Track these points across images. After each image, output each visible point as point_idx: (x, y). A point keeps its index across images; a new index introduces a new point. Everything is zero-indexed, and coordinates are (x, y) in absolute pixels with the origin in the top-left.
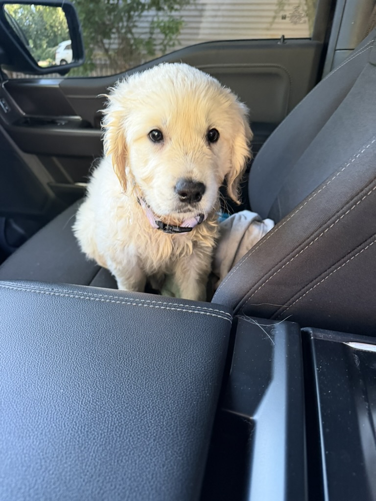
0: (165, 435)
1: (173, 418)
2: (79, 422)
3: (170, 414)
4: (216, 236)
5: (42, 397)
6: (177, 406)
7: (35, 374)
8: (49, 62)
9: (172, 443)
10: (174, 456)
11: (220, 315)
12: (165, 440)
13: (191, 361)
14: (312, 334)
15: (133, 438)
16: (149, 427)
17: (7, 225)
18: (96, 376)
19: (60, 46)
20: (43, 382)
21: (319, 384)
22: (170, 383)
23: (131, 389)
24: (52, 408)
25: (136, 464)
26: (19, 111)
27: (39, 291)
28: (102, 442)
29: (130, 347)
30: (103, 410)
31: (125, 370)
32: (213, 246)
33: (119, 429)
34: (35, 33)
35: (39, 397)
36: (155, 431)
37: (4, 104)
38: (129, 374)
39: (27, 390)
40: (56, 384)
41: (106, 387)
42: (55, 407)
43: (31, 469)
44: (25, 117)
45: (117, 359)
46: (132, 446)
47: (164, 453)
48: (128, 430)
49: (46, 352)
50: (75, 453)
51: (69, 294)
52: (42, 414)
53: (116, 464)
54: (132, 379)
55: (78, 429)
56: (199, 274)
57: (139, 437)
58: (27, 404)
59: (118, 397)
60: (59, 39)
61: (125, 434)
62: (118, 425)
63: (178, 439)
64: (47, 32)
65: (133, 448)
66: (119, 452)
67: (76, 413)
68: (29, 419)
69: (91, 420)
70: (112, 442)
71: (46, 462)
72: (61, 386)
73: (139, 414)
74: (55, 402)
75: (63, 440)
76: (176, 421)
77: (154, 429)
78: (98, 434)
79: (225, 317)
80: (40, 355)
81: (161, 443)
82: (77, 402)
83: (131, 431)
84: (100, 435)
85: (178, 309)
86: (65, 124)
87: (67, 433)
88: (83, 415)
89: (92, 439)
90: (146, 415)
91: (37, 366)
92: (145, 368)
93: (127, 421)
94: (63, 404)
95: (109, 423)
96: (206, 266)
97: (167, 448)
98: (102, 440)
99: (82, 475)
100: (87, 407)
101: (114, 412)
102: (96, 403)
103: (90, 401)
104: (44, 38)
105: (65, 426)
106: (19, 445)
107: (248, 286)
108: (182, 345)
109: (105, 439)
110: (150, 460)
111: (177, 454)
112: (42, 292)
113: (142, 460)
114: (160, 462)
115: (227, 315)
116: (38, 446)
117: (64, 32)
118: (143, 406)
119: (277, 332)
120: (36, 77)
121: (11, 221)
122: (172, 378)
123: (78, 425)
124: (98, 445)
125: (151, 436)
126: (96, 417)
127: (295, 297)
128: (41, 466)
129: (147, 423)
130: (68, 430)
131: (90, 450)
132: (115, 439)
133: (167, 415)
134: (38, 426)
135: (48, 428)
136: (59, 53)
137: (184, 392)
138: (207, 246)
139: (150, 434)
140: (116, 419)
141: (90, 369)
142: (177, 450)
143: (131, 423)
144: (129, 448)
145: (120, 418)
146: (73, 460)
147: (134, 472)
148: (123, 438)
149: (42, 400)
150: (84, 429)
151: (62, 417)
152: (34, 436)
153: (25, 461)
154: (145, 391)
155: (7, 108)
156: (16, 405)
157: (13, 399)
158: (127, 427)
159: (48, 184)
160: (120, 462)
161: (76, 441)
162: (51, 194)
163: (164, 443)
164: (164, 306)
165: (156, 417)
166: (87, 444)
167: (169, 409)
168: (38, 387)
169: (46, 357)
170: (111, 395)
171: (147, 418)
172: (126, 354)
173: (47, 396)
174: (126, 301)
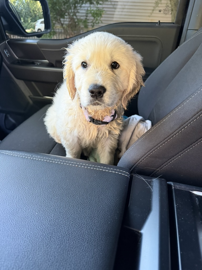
0: (93, 240)
1: (98, 230)
2: (46, 231)
3: (96, 229)
4: (121, 129)
5: (26, 216)
6: (100, 224)
7: (22, 204)
8: (32, 30)
9: (97, 244)
10: (98, 252)
11: (123, 174)
12: (93, 243)
13: (107, 199)
14: (173, 186)
15: (75, 241)
16: (84, 235)
17: (6, 117)
18: (56, 206)
19: (38, 22)
20: (27, 208)
21: (177, 214)
22: (96, 211)
23: (74, 213)
24: (31, 223)
25: (77, 256)
26: (15, 56)
27: (24, 157)
28: (59, 243)
29: (74, 190)
30: (59, 225)
31: (71, 203)
32: (119, 134)
33: (68, 236)
34: (25, 14)
35: (24, 216)
36: (88, 238)
37: (6, 52)
38: (74, 205)
39: (18, 212)
40: (34, 209)
41: (61, 212)
42: (33, 222)
43: (19, 257)
44: (18, 60)
45: (67, 197)
46: (75, 246)
47: (92, 251)
48: (73, 237)
49: (28, 191)
50: (43, 249)
51: (41, 159)
52: (25, 226)
53: (66, 256)
54: (75, 208)
55: (46, 235)
56: (111, 149)
57: (79, 241)
58: (17, 220)
59: (68, 218)
60: (37, 18)
61: (71, 239)
62: (67, 233)
63: (100, 243)
64: (31, 13)
65: (76, 247)
66: (68, 249)
67: (44, 226)
68: (18, 228)
69: (52, 230)
70: (64, 243)
71: (27, 253)
72: (36, 211)
73: (79, 228)
74: (33, 219)
75: (37, 241)
76: (99, 233)
77: (87, 237)
78: (56, 238)
79: (126, 175)
80: (25, 193)
81: (91, 244)
82: (45, 220)
83: (75, 237)
84: (57, 239)
85: (100, 170)
86: (40, 64)
87: (39, 237)
88: (48, 227)
89: (53, 241)
90: (83, 228)
91: (23, 199)
92: (82, 202)
93: (72, 232)
94: (37, 220)
95: (62, 232)
96: (115, 144)
97: (94, 247)
98: (58, 242)
99: (47, 261)
100: (51, 223)
101: (65, 226)
102: (55, 221)
103: (52, 220)
104: (29, 17)
105: (38, 233)
106: (13, 243)
107: (138, 158)
108: (103, 190)
109: (60, 241)
110: (85, 254)
111: (100, 251)
112: (26, 157)
113: (80, 254)
114: (90, 255)
115: (127, 173)
116: (23, 244)
117: (40, 14)
118: (81, 223)
119: (154, 184)
120: (24, 38)
121: (8, 116)
122: (97, 208)
123: (45, 233)
124: (56, 245)
125: (85, 240)
126: (55, 229)
127: (164, 164)
128: (25, 255)
129: (84, 233)
130: (40, 235)
131: (52, 247)
132: (66, 241)
133: (94, 229)
134: (23, 233)
135: (29, 234)
136: (37, 25)
137: (104, 216)
138: (116, 133)
139: (85, 239)
140: (66, 230)
141: (52, 202)
142: (100, 249)
143: (75, 233)
144: (73, 247)
145: (69, 230)
146: (42, 253)
147: (76, 261)
148: (70, 241)
149: (26, 218)
150: (49, 236)
151: (36, 228)
152: (21, 238)
153: (16, 252)
154: (82, 215)
155: (8, 54)
156: (11, 221)
157: (10, 217)
158: (73, 235)
159: (29, 96)
160: (68, 255)
161: (44, 242)
162: (31, 102)
163: (92, 244)
164: (93, 168)
165: (88, 230)
166: (50, 244)
167: (95, 225)
168: (24, 210)
169: (28, 194)
170: (64, 217)
171: (83, 230)
172: (72, 194)
173: (29, 216)
174: (72, 164)
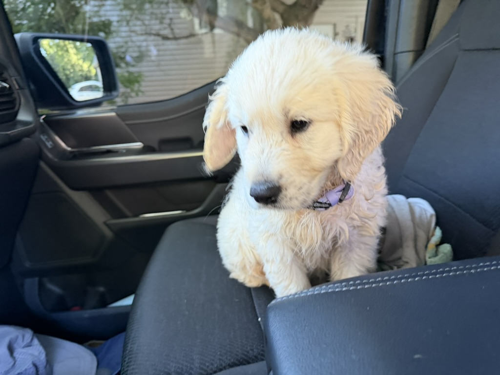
37: (46, 139)
44: (71, 152)
121: (45, 280)
155: (50, 142)
159: (105, 223)
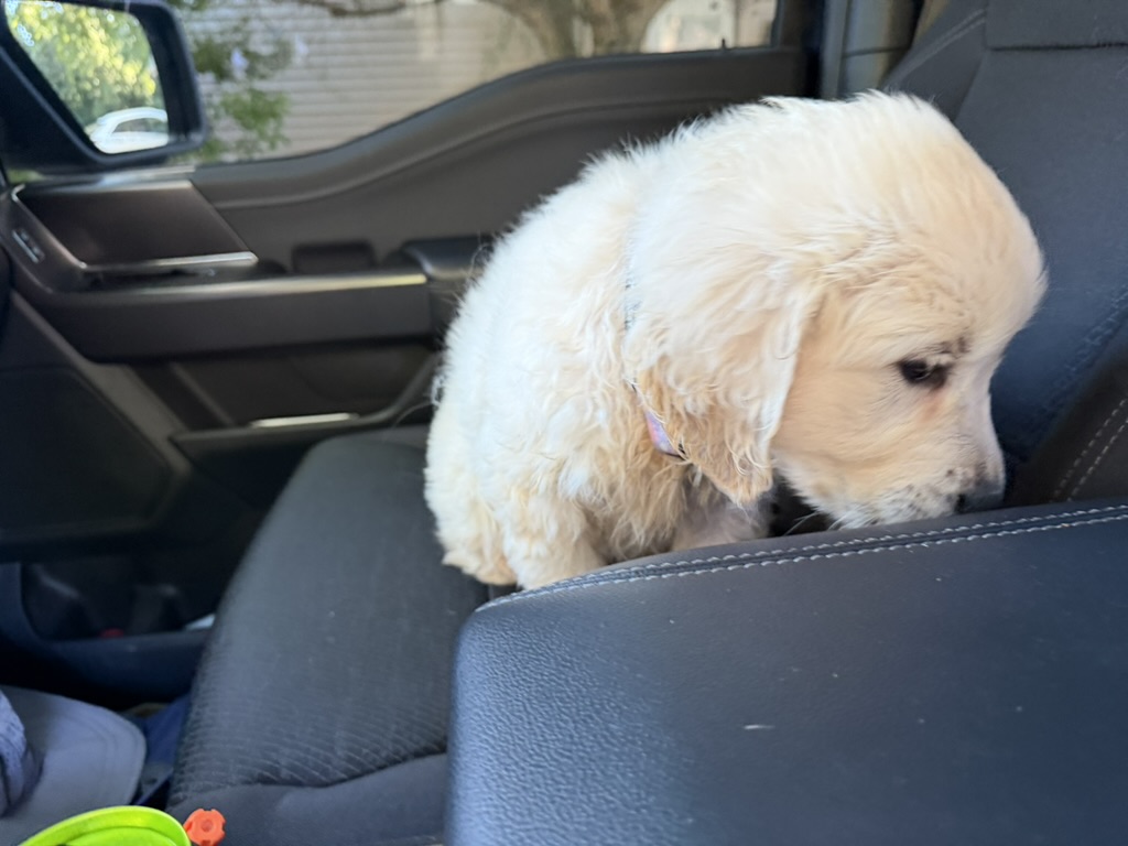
17: (28, 581)
26: (68, 259)
37: (26, 242)
44: (86, 274)
121: (38, 568)
155: (36, 250)
159: (171, 440)
162: (179, 464)
